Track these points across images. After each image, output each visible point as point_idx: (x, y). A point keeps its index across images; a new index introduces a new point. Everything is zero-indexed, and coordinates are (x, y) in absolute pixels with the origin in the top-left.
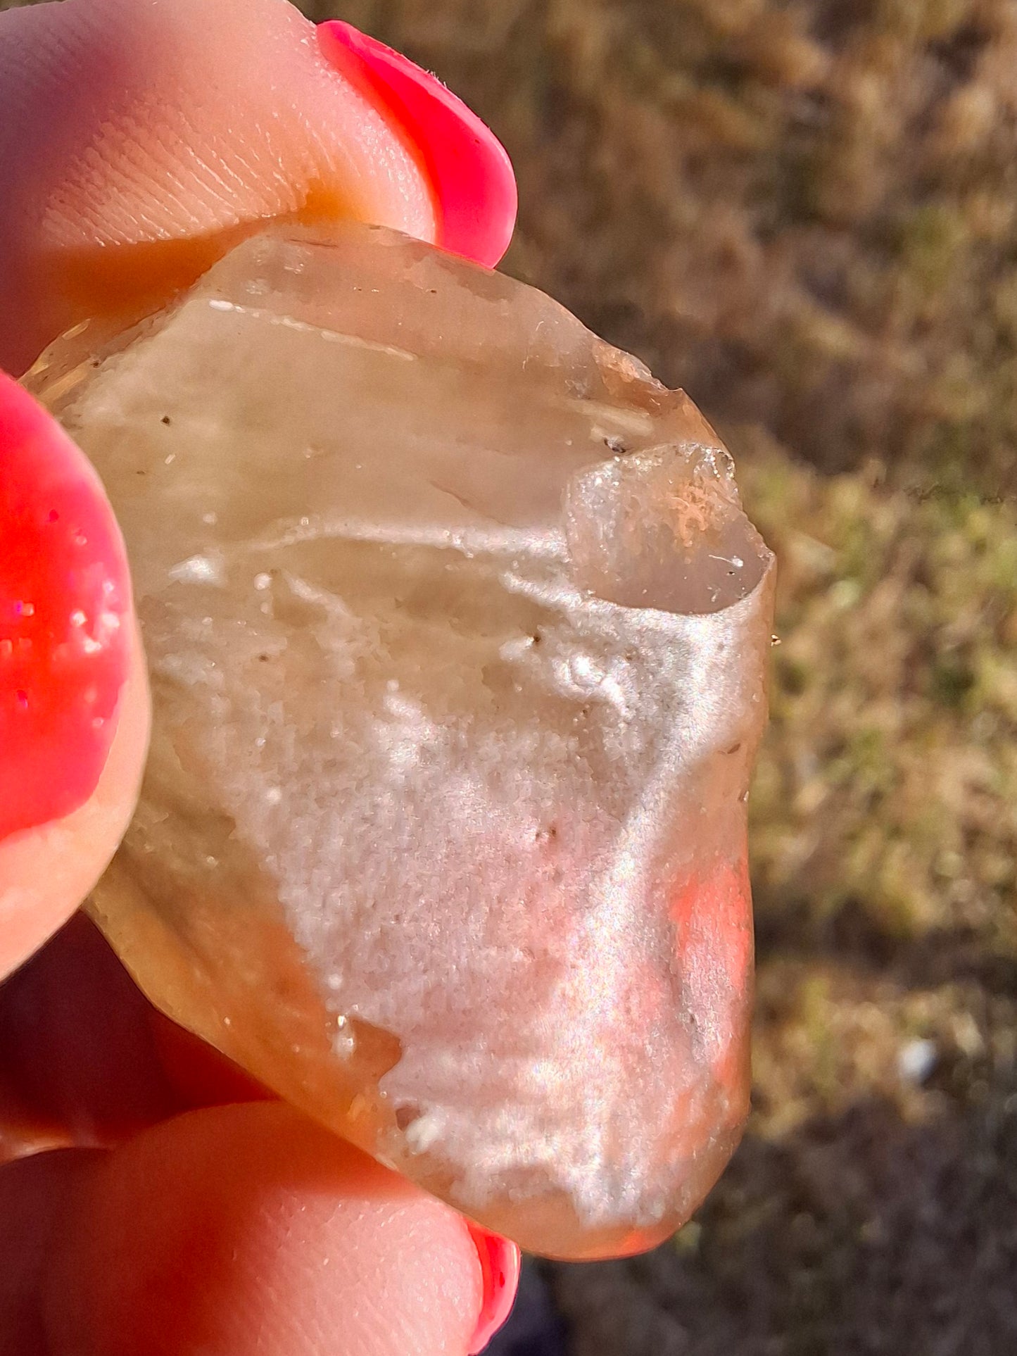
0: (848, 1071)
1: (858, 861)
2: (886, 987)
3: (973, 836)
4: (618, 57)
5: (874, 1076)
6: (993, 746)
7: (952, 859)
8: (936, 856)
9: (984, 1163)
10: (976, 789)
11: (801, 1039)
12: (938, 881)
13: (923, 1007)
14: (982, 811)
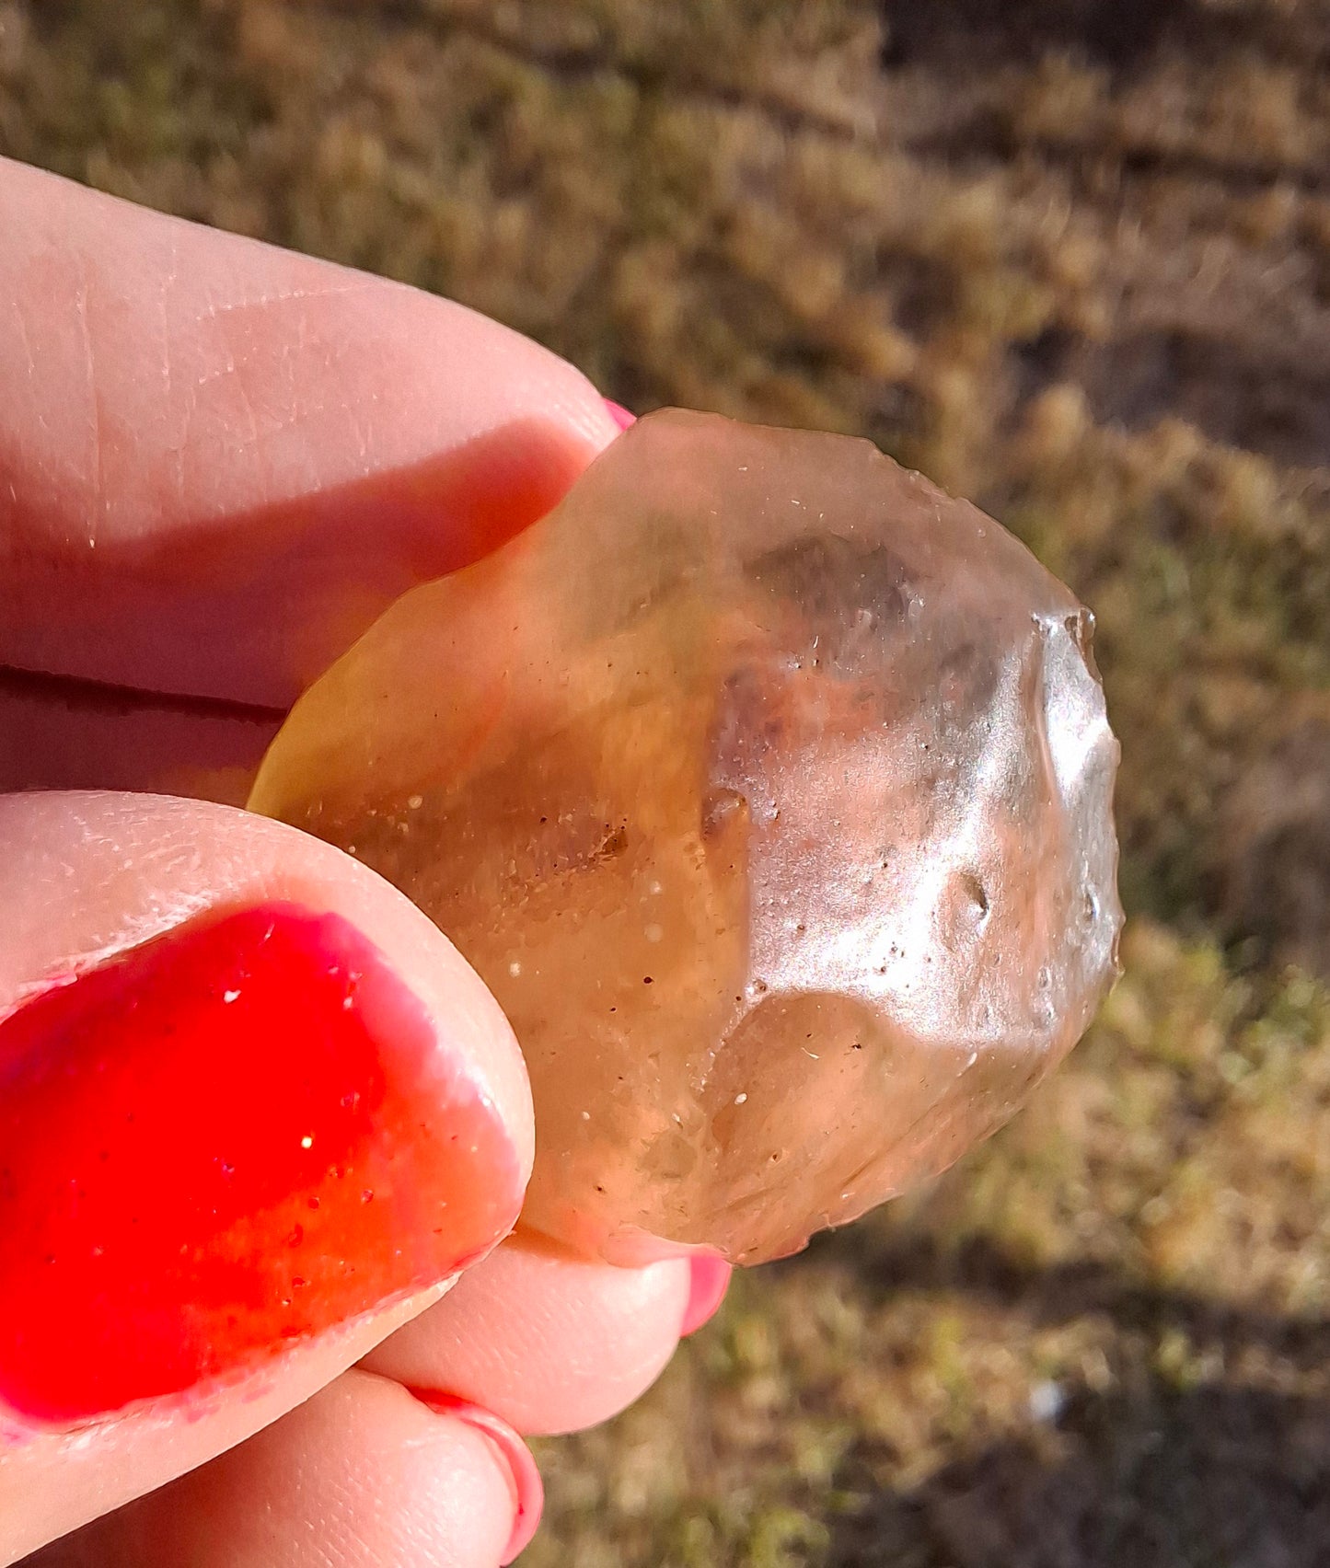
0: (981, 1417)
1: (983, 1194)
2: (1015, 1325)
3: (1097, 1167)
4: (689, 336)
5: (1010, 1420)
6: (1113, 1072)
7: (1078, 1189)
8: (1062, 1188)
9: (1121, 1508)
10: (1100, 1118)
11: (931, 1385)
12: (1063, 1213)
13: (1056, 1345)
14: (1105, 1141)
